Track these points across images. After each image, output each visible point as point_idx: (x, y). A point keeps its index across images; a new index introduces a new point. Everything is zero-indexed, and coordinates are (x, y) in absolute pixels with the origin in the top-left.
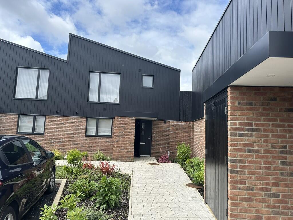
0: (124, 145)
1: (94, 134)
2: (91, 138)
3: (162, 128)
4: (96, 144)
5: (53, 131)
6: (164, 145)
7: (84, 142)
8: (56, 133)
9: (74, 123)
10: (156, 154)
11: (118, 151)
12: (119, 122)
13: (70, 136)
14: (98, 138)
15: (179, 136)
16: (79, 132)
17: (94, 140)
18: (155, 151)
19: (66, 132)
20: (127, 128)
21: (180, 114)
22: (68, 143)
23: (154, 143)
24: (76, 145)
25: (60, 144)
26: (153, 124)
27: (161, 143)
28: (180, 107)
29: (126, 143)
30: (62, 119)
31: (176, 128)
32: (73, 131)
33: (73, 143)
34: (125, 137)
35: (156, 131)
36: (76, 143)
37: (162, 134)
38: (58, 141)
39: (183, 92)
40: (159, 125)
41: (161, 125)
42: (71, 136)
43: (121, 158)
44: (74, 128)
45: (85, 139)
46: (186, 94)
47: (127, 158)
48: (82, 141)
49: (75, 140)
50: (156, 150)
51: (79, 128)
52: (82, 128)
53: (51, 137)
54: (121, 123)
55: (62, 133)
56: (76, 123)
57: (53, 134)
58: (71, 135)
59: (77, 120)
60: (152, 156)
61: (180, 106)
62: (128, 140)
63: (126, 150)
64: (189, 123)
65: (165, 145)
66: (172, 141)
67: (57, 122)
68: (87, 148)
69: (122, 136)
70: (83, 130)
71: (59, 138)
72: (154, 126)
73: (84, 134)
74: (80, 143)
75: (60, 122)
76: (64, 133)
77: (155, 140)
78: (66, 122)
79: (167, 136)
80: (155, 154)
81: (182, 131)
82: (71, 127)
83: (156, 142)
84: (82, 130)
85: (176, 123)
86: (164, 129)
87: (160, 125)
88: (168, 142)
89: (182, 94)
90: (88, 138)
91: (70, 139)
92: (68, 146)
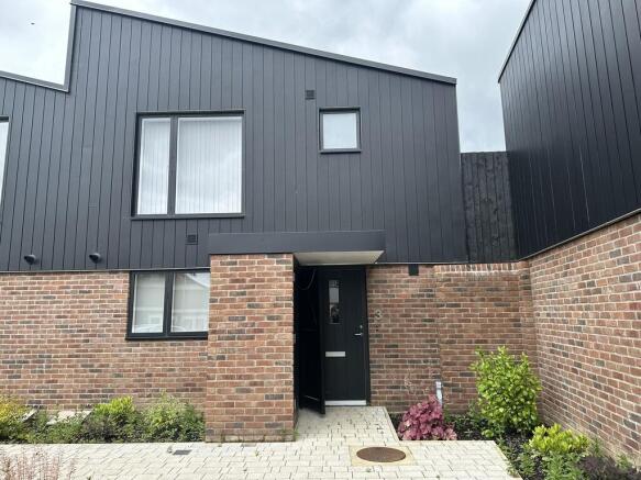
0: (251, 370)
1: (158, 328)
2: (147, 345)
3: (404, 293)
4: (165, 365)
5: (19, 327)
6: (417, 356)
7: (123, 361)
8: (26, 333)
9: (89, 292)
10: (391, 393)
11: (229, 398)
12: (227, 276)
13: (73, 341)
14: (172, 345)
15: (476, 321)
16: (104, 326)
17: (158, 350)
18: (383, 382)
19: (62, 327)
20: (261, 300)
21: (467, 237)
22: (69, 367)
23: (379, 351)
24: (97, 371)
25: (42, 372)
26: (371, 282)
27: (404, 351)
28: (468, 212)
29: (259, 364)
30: (47, 283)
31: (459, 290)
32: (84, 321)
33: (87, 366)
34: (252, 338)
35: (385, 306)
36: (96, 365)
37: (405, 316)
38: (34, 362)
39: (471, 154)
40: (391, 281)
41: (400, 281)
42: (77, 341)
43: (240, 426)
44: (86, 312)
45: (126, 351)
46: (486, 161)
47: (267, 426)
48: (116, 356)
49: (91, 356)
50: (387, 377)
51: (104, 311)
52: (117, 311)
53: (12, 347)
54: (237, 281)
55: (50, 332)
56: (96, 292)
57: (19, 337)
58: (80, 336)
59: (98, 282)
60: (376, 404)
61: (465, 208)
62: (268, 350)
63: (259, 391)
64: (510, 269)
65: (421, 356)
66: (448, 342)
67: (33, 293)
68: (136, 381)
69: (240, 331)
70: (119, 316)
71: (38, 349)
72: (372, 286)
73: (122, 331)
74: (108, 366)
75: (42, 293)
76: (55, 332)
77: (382, 341)
78: (61, 293)
79: (426, 321)
80: (387, 393)
81: (483, 300)
82: (78, 307)
83: (386, 346)
84: (115, 316)
85: (458, 270)
86: (413, 296)
87: (396, 281)
88: (432, 346)
89: (469, 165)
90: (138, 346)
91: (74, 351)
92: (70, 376)
